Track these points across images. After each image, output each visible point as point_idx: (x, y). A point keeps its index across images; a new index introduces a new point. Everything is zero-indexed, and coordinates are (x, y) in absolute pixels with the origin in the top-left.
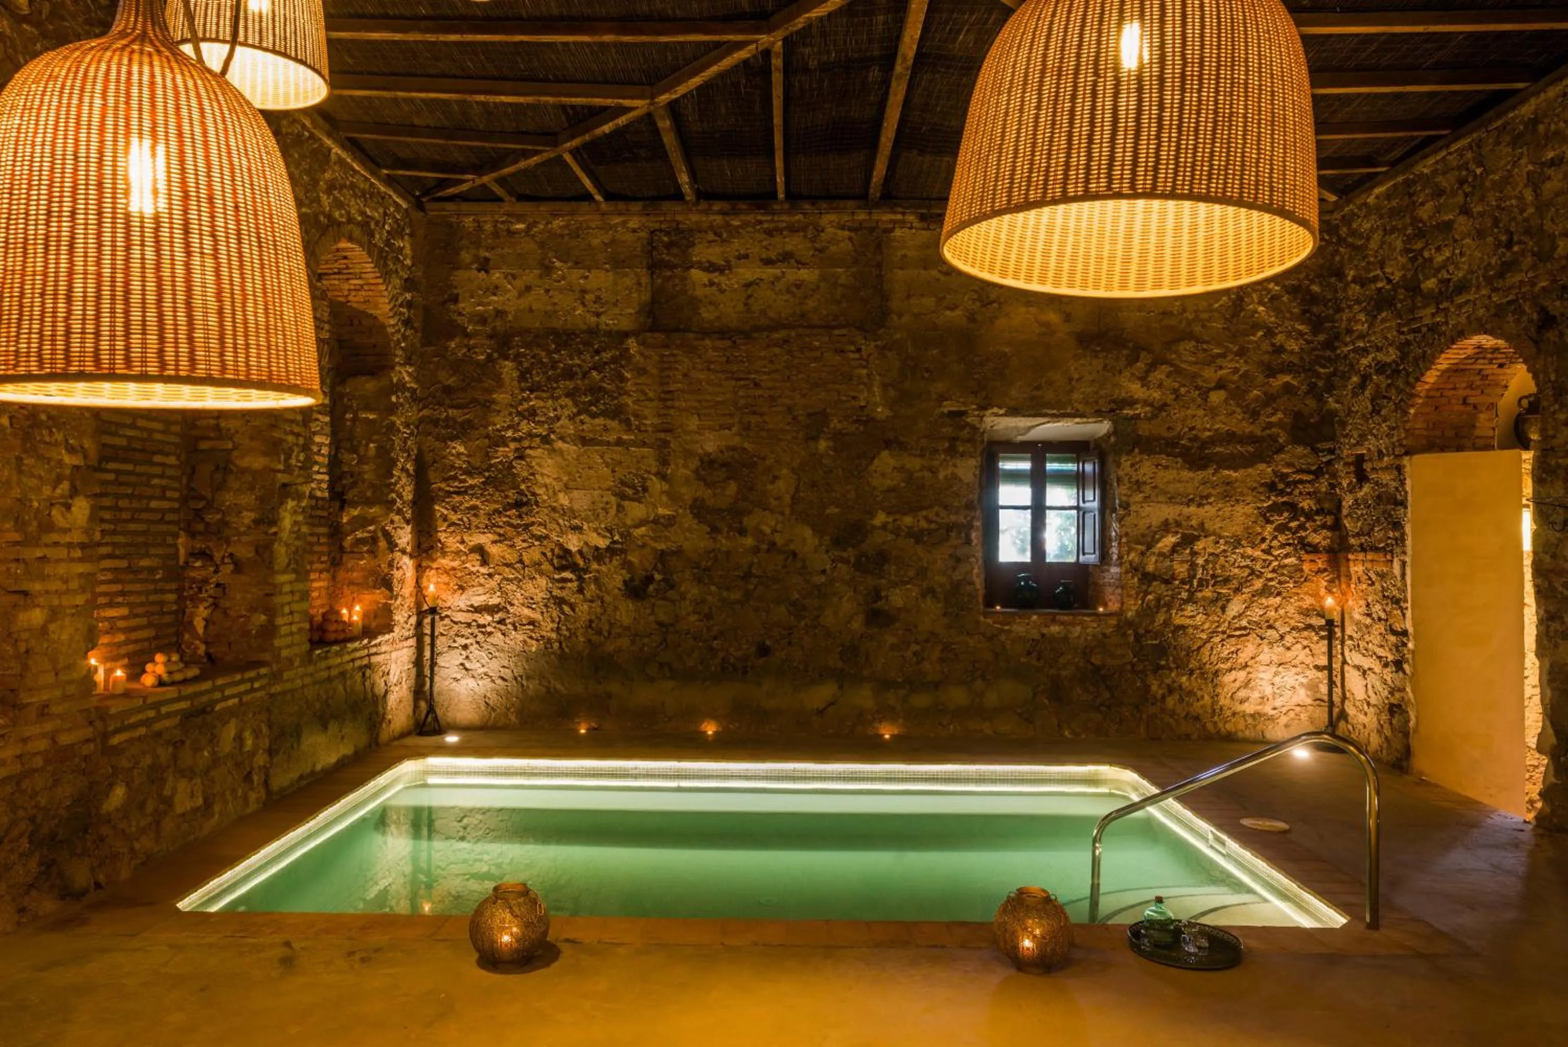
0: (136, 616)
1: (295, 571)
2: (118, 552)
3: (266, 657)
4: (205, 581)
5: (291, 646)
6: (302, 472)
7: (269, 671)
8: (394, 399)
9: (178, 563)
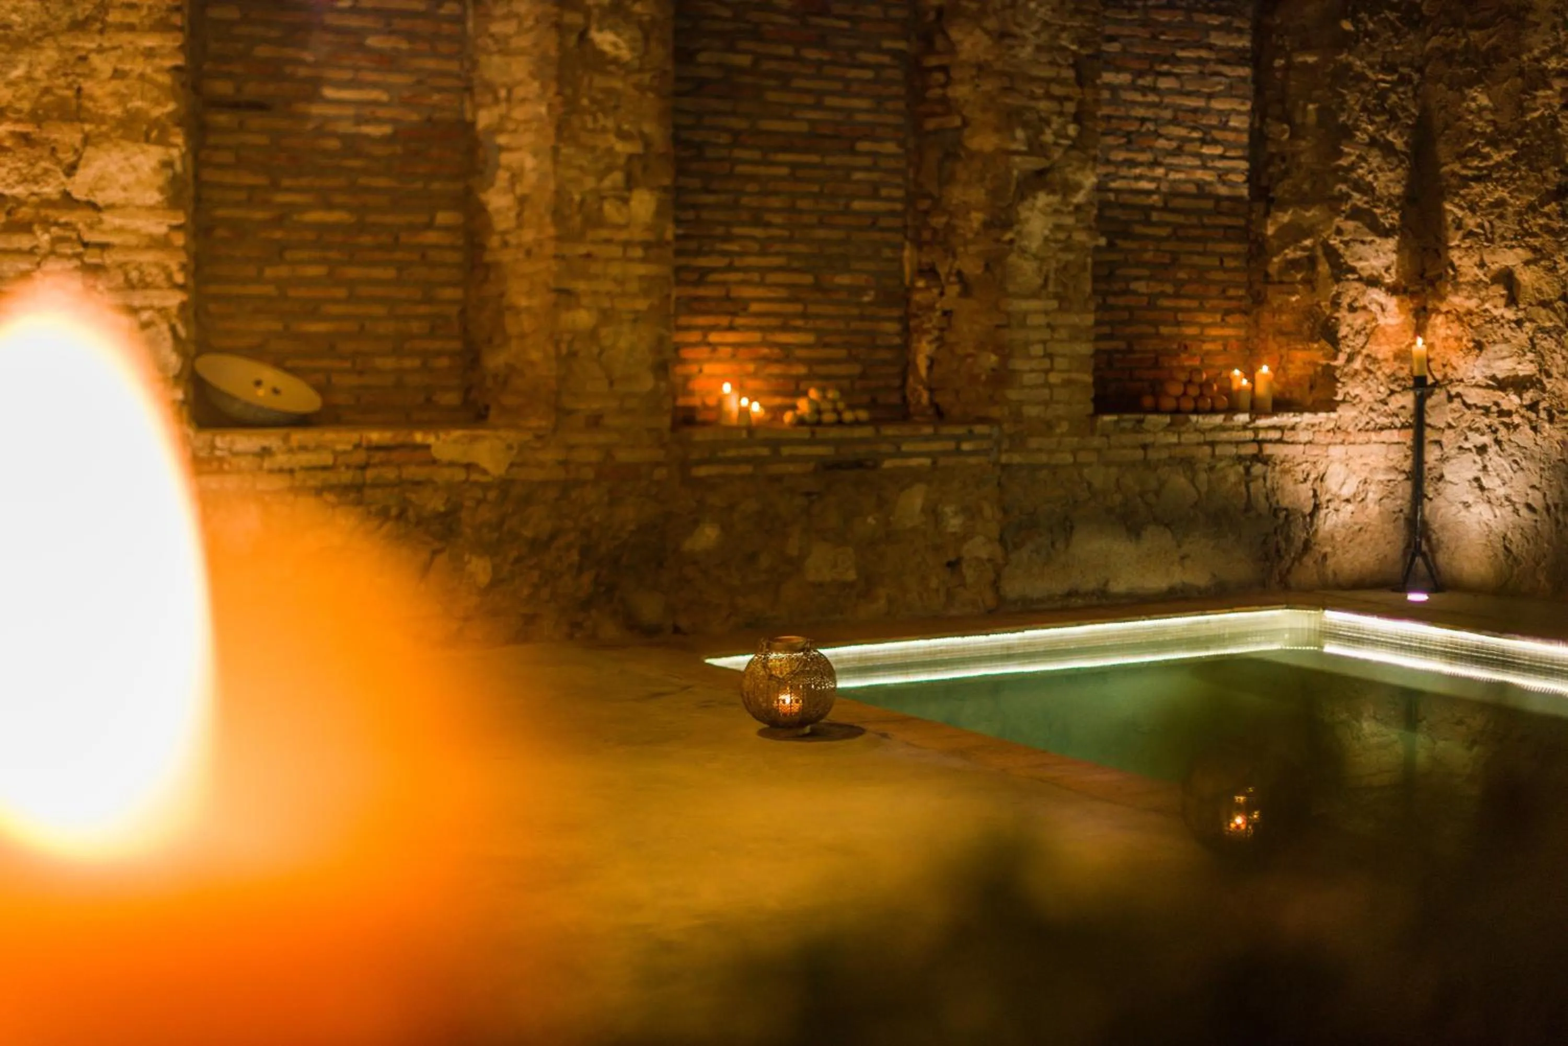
0: (826, 345)
1: (1056, 296)
2: (796, 264)
3: (995, 412)
4: (931, 308)
5: (1046, 404)
6: (1074, 153)
7: (995, 431)
8: (1347, 25)
9: (902, 283)
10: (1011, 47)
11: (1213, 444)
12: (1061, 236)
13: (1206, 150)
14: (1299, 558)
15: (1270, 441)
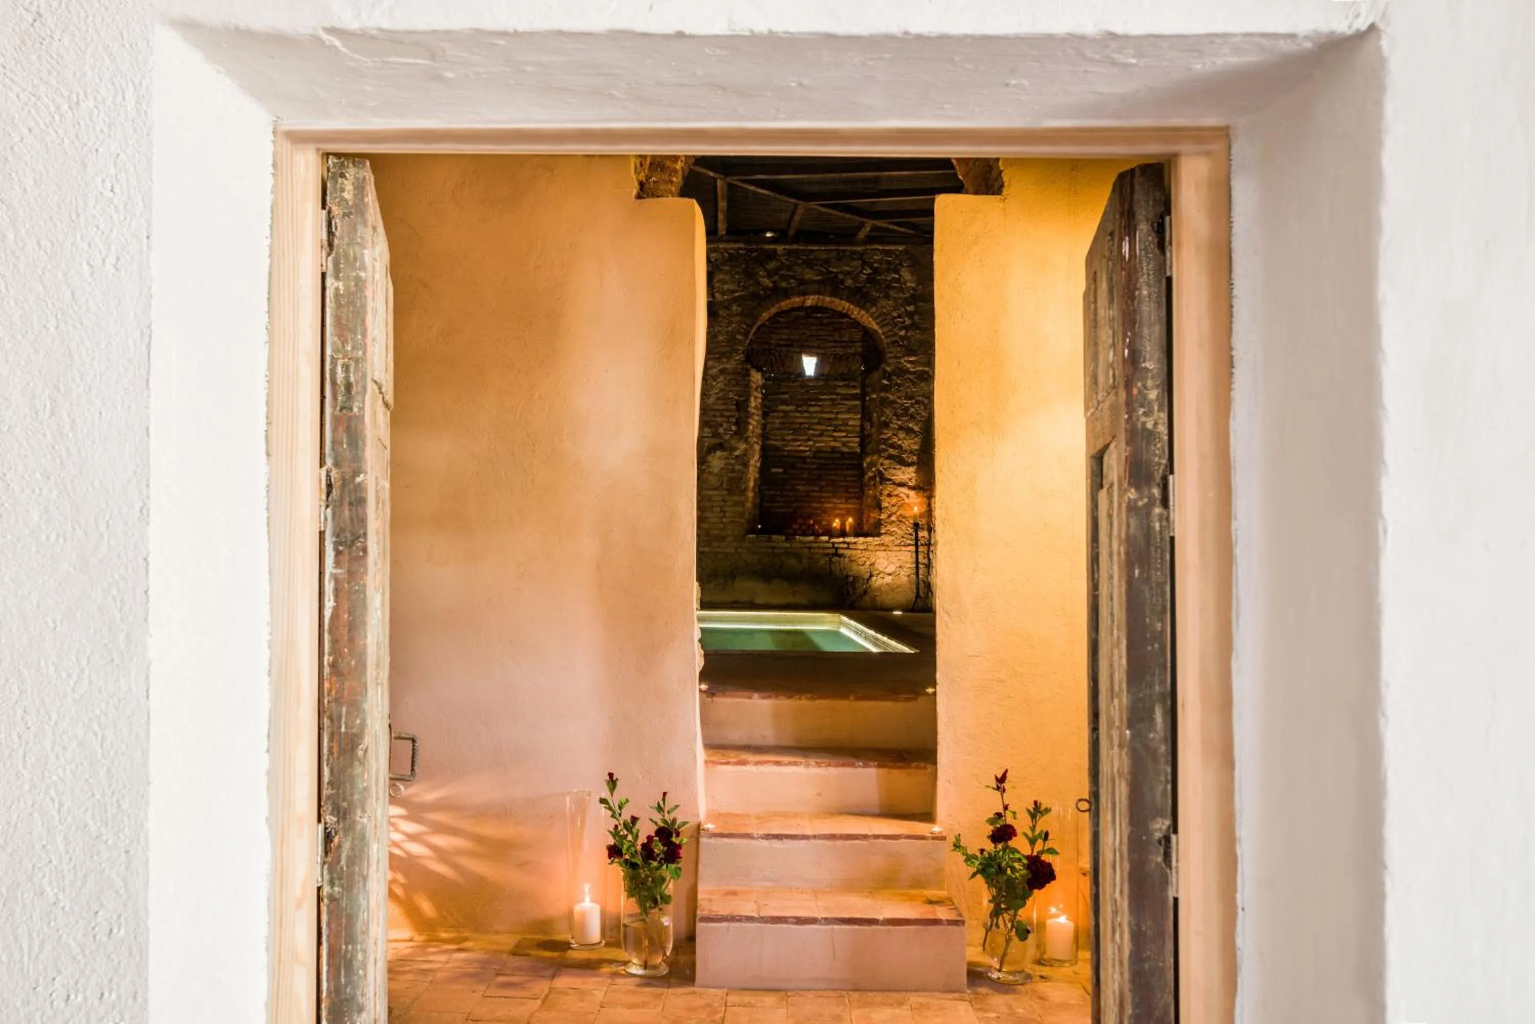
5: (721, 530)
6: (735, 437)
8: (885, 382)
11: (810, 548)
12: (730, 467)
13: (835, 434)
14: (861, 596)
15: (842, 548)
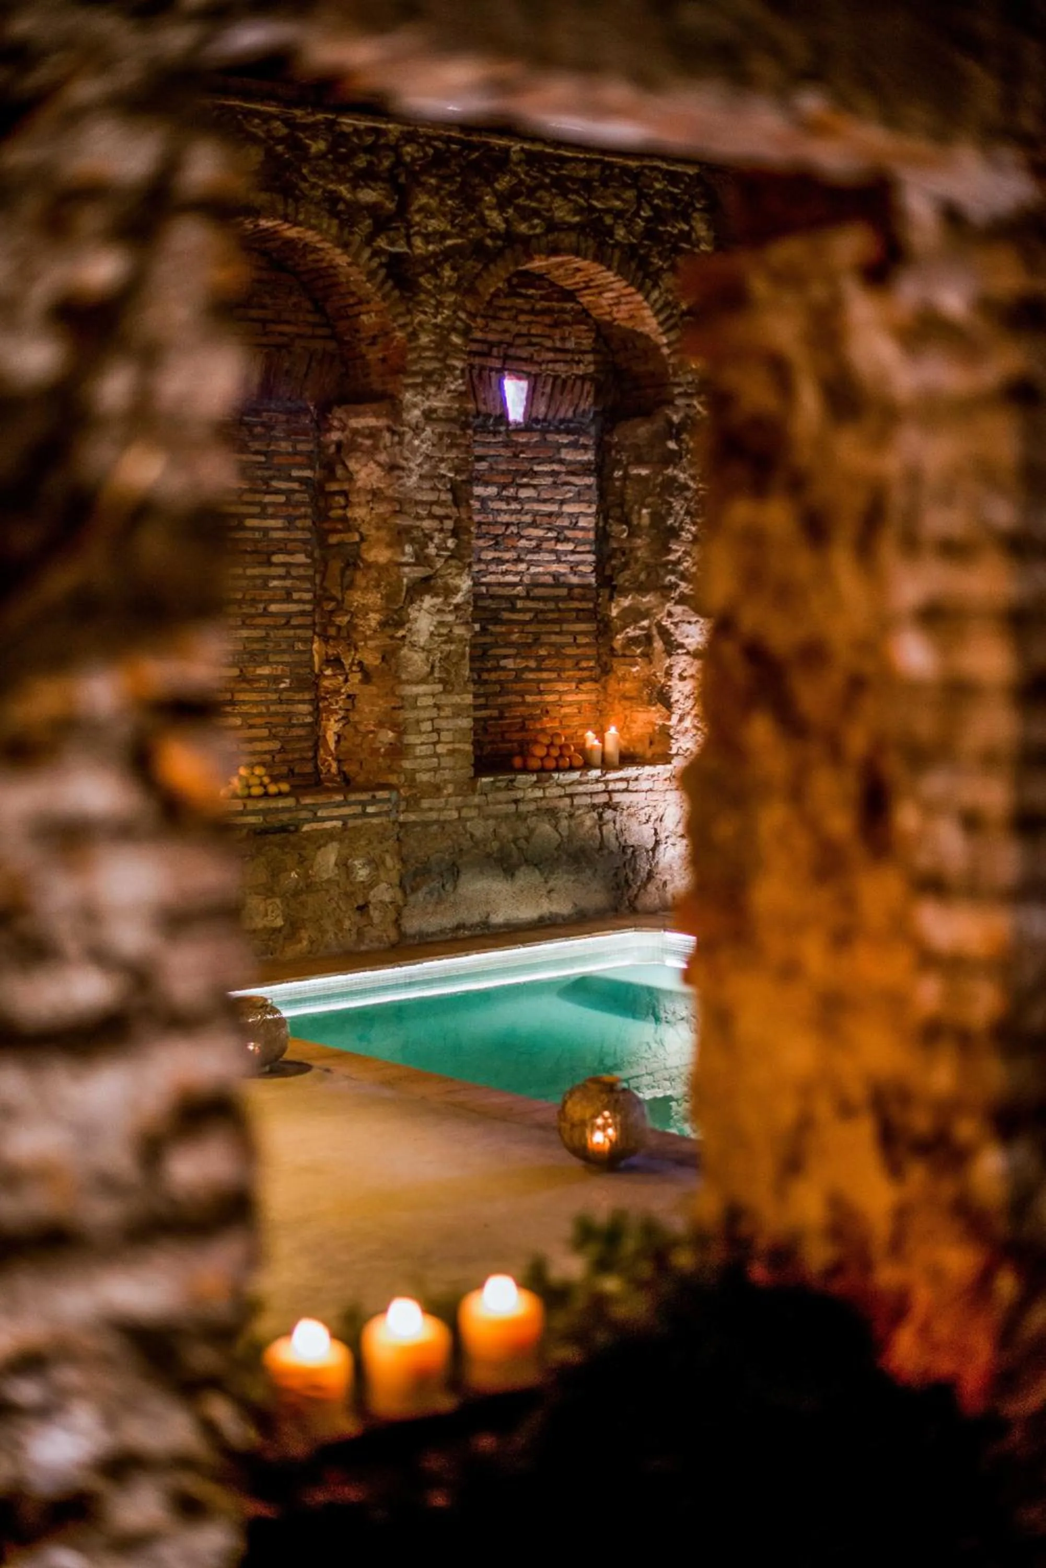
0: (251, 727)
1: (441, 681)
3: (393, 779)
4: (337, 692)
5: (435, 770)
6: (453, 562)
7: (394, 795)
8: (672, 445)
9: (313, 671)
10: (400, 478)
11: (571, 796)
12: (444, 631)
13: (560, 547)
14: (644, 885)
15: (618, 791)
